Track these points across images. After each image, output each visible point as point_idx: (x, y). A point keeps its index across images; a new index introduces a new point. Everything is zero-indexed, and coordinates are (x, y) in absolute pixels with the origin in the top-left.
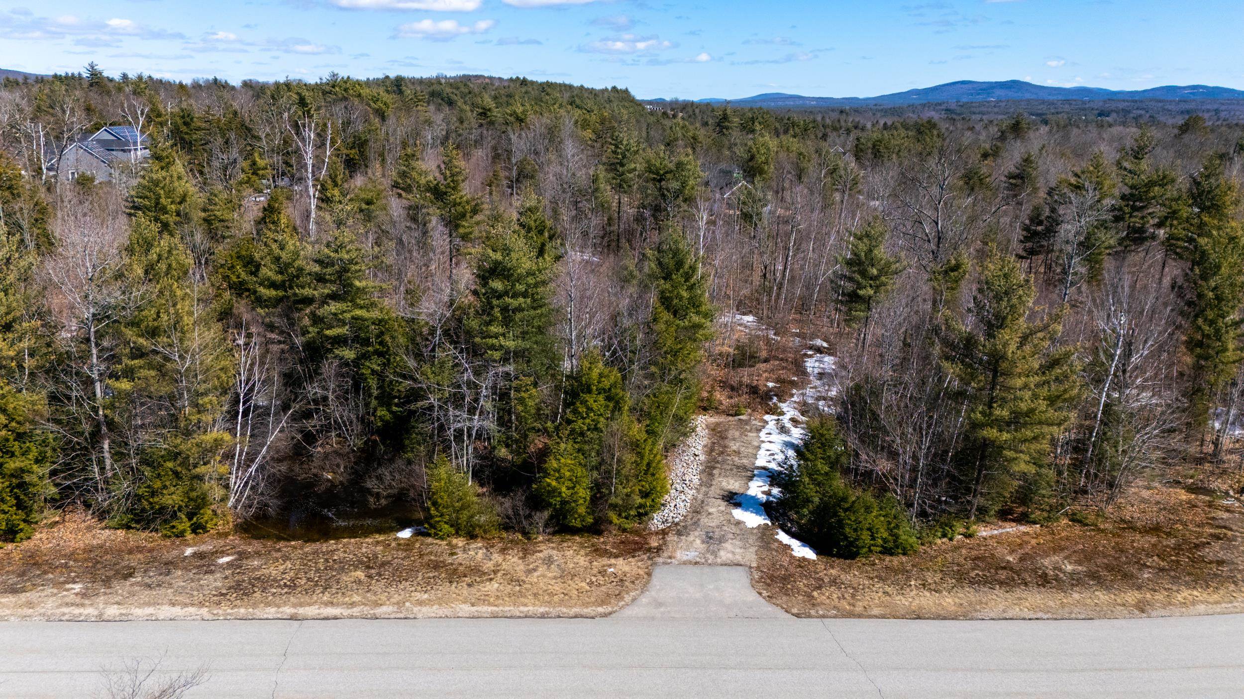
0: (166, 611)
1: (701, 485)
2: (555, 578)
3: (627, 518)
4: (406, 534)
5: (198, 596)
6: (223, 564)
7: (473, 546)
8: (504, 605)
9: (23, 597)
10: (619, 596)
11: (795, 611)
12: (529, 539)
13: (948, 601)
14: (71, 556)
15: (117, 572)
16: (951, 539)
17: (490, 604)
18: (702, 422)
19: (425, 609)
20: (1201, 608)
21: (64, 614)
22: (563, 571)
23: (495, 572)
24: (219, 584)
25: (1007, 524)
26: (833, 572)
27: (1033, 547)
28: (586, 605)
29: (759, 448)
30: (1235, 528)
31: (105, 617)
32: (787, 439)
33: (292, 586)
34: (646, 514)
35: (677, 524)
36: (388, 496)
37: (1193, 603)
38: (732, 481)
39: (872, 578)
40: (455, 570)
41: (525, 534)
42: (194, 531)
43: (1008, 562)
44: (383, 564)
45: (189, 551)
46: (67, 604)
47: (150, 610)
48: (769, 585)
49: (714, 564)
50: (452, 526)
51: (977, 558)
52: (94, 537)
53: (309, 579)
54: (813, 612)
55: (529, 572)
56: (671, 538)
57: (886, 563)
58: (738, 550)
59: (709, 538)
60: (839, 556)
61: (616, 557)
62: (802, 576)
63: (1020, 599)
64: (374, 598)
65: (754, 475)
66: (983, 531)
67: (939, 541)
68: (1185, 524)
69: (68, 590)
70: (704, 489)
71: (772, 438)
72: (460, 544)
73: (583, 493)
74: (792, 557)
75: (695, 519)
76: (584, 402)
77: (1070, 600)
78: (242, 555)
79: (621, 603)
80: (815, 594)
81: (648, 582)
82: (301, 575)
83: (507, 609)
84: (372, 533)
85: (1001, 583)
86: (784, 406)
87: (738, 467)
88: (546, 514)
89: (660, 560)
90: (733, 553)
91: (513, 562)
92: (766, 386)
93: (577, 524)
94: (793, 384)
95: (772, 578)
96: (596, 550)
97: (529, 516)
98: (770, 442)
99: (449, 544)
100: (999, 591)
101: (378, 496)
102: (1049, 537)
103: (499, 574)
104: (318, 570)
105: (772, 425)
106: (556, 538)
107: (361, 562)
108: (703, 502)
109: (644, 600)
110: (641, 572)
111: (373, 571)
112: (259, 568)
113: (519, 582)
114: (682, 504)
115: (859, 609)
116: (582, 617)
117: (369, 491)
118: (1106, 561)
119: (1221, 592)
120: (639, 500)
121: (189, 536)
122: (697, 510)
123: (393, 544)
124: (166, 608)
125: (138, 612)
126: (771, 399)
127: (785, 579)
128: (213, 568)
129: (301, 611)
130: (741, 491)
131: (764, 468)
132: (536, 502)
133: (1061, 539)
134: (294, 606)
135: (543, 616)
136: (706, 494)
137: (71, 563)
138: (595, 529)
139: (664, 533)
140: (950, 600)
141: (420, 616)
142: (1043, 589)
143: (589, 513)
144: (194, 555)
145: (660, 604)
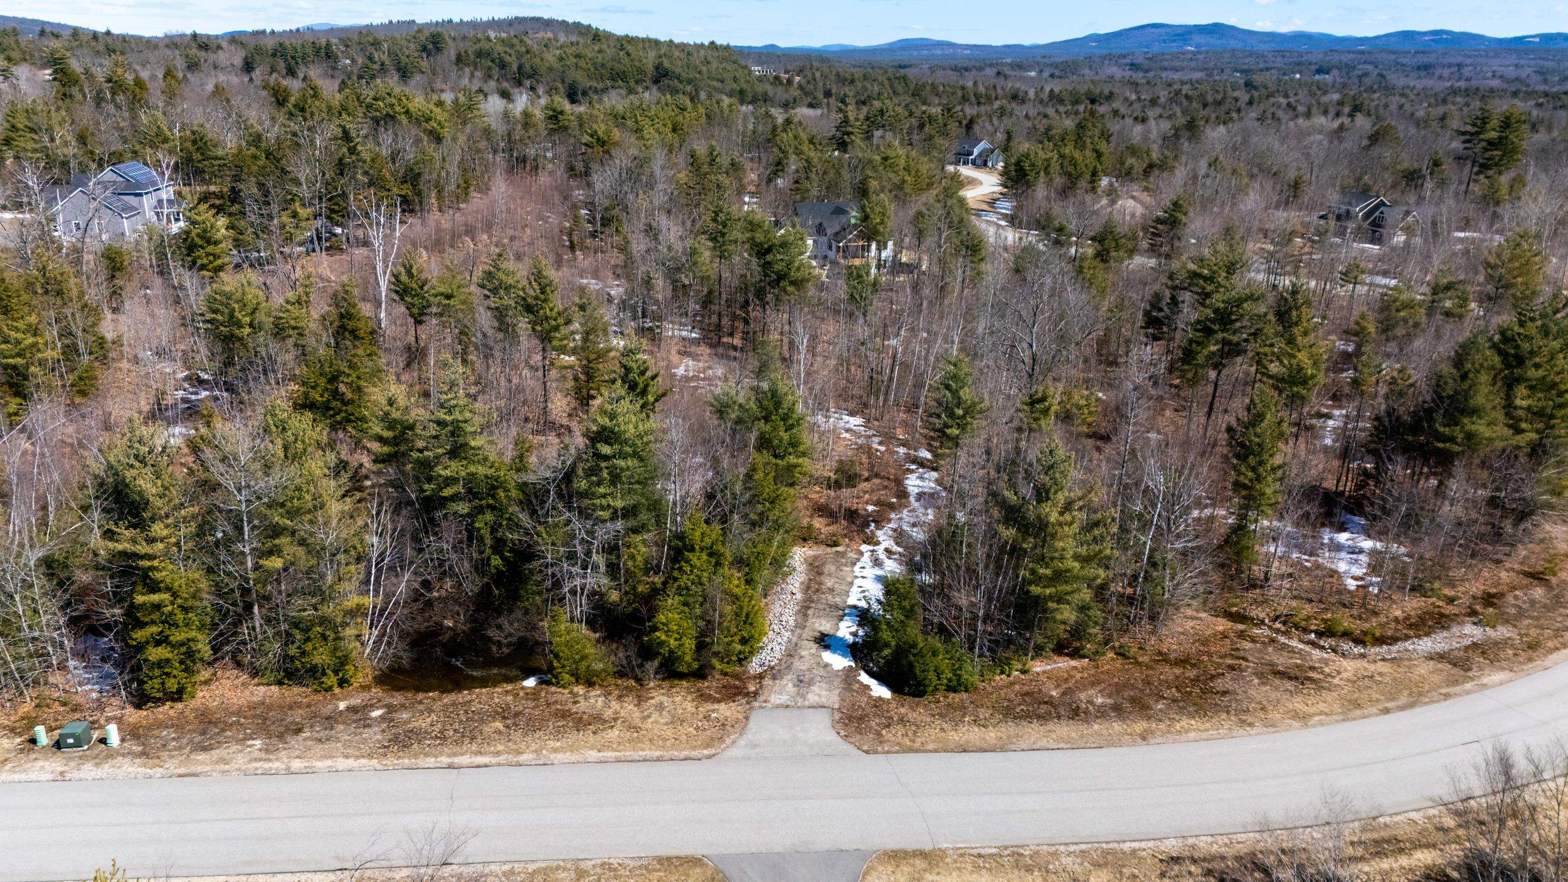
0: (342, 763)
1: (796, 627)
2: (667, 724)
3: (728, 663)
4: (531, 682)
5: (365, 749)
6: (376, 719)
7: (593, 693)
8: (625, 750)
9: (215, 754)
10: (721, 739)
11: (865, 748)
12: (641, 685)
13: (991, 735)
14: (239, 713)
15: (287, 729)
16: (1009, 676)
17: (613, 750)
18: (799, 555)
19: (560, 756)
20: (1192, 735)
21: (257, 769)
22: (673, 717)
23: (615, 719)
24: (379, 737)
25: (1060, 659)
26: (903, 710)
27: (1077, 682)
28: (694, 748)
29: (852, 584)
30: (1251, 658)
31: (292, 770)
32: (880, 572)
33: (442, 737)
34: (746, 658)
35: (772, 668)
36: (509, 645)
37: (1187, 732)
38: (824, 622)
39: (934, 716)
40: (581, 718)
41: (639, 681)
42: (340, 685)
43: (1052, 696)
44: (517, 715)
45: (342, 706)
46: (255, 759)
47: (329, 763)
48: (846, 725)
49: (804, 707)
50: (572, 675)
51: (1027, 694)
52: (252, 693)
53: (455, 730)
54: (880, 749)
55: (644, 719)
56: (767, 682)
57: (950, 700)
58: (824, 693)
59: (801, 682)
60: (909, 694)
61: (719, 702)
62: (876, 715)
63: (1050, 731)
64: (515, 747)
65: (845, 615)
66: (1038, 667)
67: (997, 678)
68: (1210, 655)
69: (251, 746)
70: (798, 631)
71: (865, 573)
72: (581, 692)
73: (689, 644)
74: (870, 697)
75: (789, 663)
76: (687, 561)
77: (1090, 731)
78: (391, 708)
79: (723, 746)
80: (884, 732)
81: (746, 726)
82: (448, 727)
83: (628, 753)
84: (500, 682)
85: (1039, 717)
86: (880, 534)
87: (831, 606)
88: (656, 663)
89: (756, 704)
90: (820, 695)
91: (629, 709)
92: (866, 510)
93: (683, 669)
94: (892, 507)
95: (850, 718)
96: (701, 695)
97: (641, 666)
98: (863, 577)
99: (571, 692)
100: (1035, 725)
101: (499, 644)
102: (1093, 672)
103: (619, 722)
104: (461, 722)
105: (866, 559)
106: (666, 684)
107: (497, 713)
108: (796, 644)
109: (742, 742)
110: (740, 716)
111: (509, 722)
112: (408, 722)
113: (637, 729)
114: (778, 648)
115: (917, 745)
116: (691, 759)
117: (490, 639)
118: (1132, 693)
119: (1213, 720)
120: (739, 647)
121: (337, 690)
122: (791, 653)
123: (521, 694)
124: (341, 760)
125: (319, 764)
126: (868, 526)
127: (861, 719)
128: (369, 721)
129: (457, 760)
130: (832, 632)
131: (855, 607)
132: (647, 652)
133: (1102, 673)
134: (449, 756)
135: (659, 759)
136: (800, 637)
137: (242, 720)
138: (700, 674)
139: (761, 677)
140: (992, 735)
141: (556, 762)
142: (1071, 722)
143: (694, 660)
144: (348, 708)
145: (755, 746)
